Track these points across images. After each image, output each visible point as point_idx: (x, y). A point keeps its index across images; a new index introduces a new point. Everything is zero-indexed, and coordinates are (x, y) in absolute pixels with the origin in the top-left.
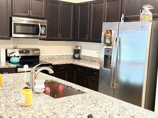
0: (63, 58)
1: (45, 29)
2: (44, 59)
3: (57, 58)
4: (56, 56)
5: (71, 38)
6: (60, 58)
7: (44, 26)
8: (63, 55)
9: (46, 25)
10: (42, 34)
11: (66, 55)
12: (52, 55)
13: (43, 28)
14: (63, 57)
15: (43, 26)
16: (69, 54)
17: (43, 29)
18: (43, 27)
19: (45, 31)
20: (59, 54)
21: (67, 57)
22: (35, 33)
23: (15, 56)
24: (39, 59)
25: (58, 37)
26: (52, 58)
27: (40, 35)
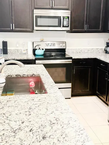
1: (68, 20)
3: (86, 52)
4: (84, 49)
5: (100, 29)
6: (89, 52)
8: (92, 49)
9: (70, 16)
10: (65, 26)
11: (97, 49)
14: (92, 51)
15: (66, 18)
16: (100, 48)
17: (65, 20)
19: (68, 22)
20: (88, 48)
21: (98, 51)
22: (57, 25)
23: (39, 48)
24: (65, 52)
25: (84, 29)
26: (80, 52)
27: (63, 27)
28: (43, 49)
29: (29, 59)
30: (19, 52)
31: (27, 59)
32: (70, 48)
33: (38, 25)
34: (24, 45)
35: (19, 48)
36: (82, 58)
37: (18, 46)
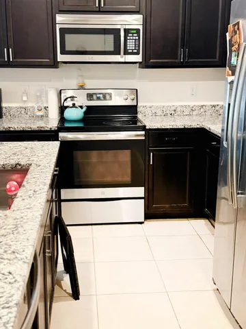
0: (204, 113)
1: (137, 38)
2: (150, 114)
3: (186, 113)
4: (182, 106)
5: (217, 60)
6: (195, 113)
7: (135, 32)
8: (202, 106)
9: (141, 27)
10: (129, 51)
11: (214, 106)
12: (170, 104)
13: (133, 36)
14: (202, 110)
15: (132, 32)
17: (131, 38)
18: (133, 34)
19: (137, 43)
20: (192, 104)
21: (217, 111)
22: (112, 49)
23: (74, 105)
24: (137, 114)
25: (177, 59)
26: (173, 112)
27: (125, 54)
28: (81, 107)
29: (42, 129)
30: (29, 113)
31: (37, 129)
32: (149, 104)
33: (67, 49)
34: (40, 96)
35: (29, 105)
36: (168, 127)
37: (25, 98)
